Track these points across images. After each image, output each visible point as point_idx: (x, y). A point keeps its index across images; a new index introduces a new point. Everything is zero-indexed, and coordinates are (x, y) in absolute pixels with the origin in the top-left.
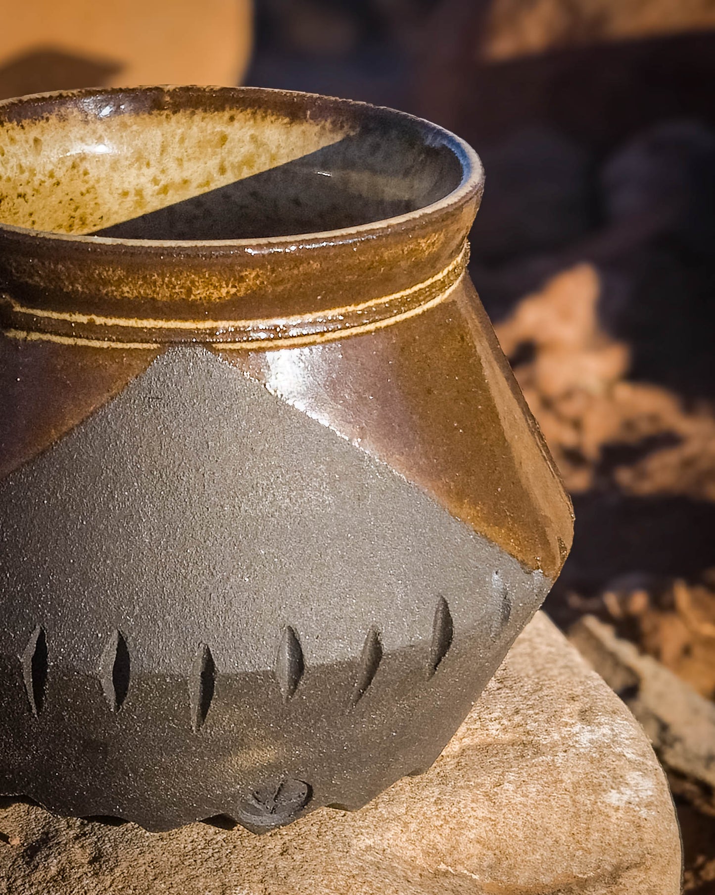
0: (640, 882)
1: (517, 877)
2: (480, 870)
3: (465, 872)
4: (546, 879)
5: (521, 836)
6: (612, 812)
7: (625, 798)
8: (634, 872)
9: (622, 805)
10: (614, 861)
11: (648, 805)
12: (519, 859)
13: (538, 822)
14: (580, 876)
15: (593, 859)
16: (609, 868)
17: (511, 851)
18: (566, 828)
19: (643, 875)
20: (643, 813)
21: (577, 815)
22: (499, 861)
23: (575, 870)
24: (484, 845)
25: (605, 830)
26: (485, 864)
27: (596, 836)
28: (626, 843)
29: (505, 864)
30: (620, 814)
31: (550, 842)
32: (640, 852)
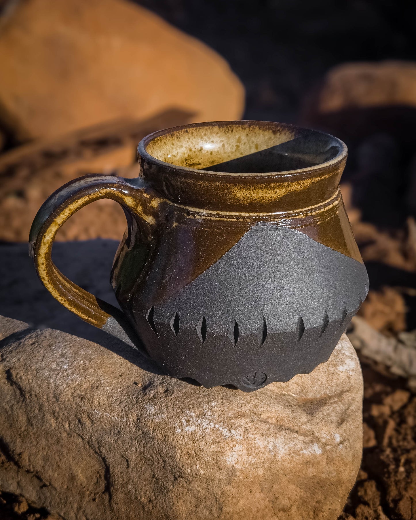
0: (349, 396)
1: (308, 395)
2: (296, 393)
3: (291, 394)
4: (318, 396)
5: (310, 381)
6: (340, 373)
7: (345, 368)
8: (347, 393)
9: (344, 371)
10: (341, 390)
11: (353, 371)
12: (309, 389)
13: (316, 377)
14: (329, 394)
15: (334, 389)
16: (339, 392)
17: (306, 386)
18: (325, 379)
19: (350, 394)
20: (351, 373)
21: (329, 374)
22: (302, 390)
23: (328, 393)
24: (297, 385)
25: (338, 379)
26: (298, 391)
27: (335, 381)
28: (345, 383)
29: (304, 391)
30: (343, 374)
31: (319, 384)
32: (349, 386)
